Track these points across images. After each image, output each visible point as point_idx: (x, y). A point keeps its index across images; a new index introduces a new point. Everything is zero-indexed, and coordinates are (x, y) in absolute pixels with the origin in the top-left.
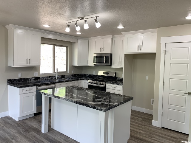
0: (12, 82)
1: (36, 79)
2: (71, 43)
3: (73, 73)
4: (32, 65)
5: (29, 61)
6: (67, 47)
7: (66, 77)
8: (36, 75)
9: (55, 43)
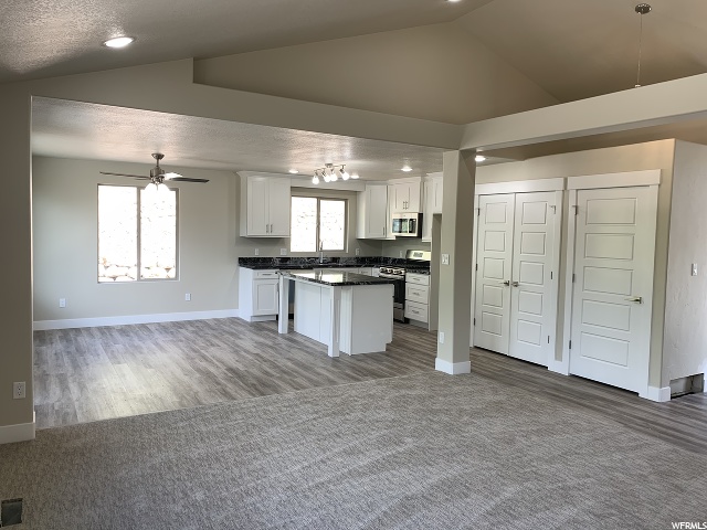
0: (244, 262)
1: (284, 260)
2: (356, 193)
3: (357, 253)
4: (276, 234)
5: (269, 228)
6: (346, 200)
7: (341, 260)
8: (283, 253)
9: (322, 194)
